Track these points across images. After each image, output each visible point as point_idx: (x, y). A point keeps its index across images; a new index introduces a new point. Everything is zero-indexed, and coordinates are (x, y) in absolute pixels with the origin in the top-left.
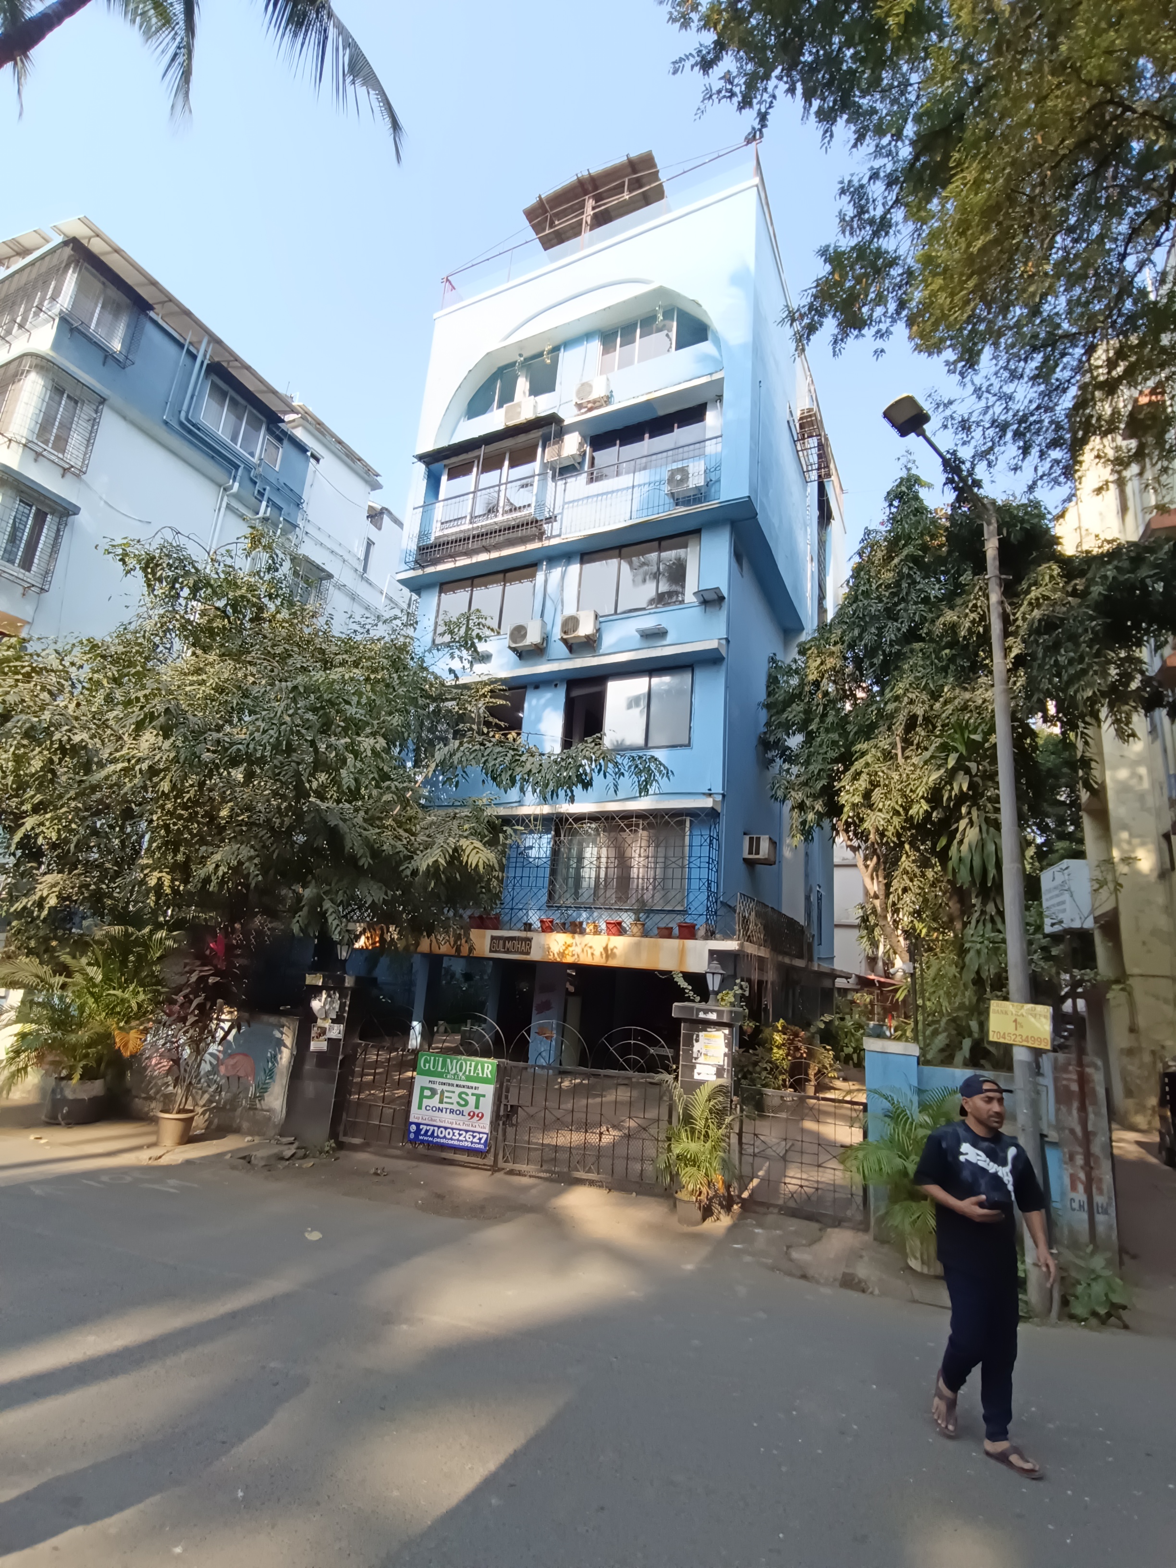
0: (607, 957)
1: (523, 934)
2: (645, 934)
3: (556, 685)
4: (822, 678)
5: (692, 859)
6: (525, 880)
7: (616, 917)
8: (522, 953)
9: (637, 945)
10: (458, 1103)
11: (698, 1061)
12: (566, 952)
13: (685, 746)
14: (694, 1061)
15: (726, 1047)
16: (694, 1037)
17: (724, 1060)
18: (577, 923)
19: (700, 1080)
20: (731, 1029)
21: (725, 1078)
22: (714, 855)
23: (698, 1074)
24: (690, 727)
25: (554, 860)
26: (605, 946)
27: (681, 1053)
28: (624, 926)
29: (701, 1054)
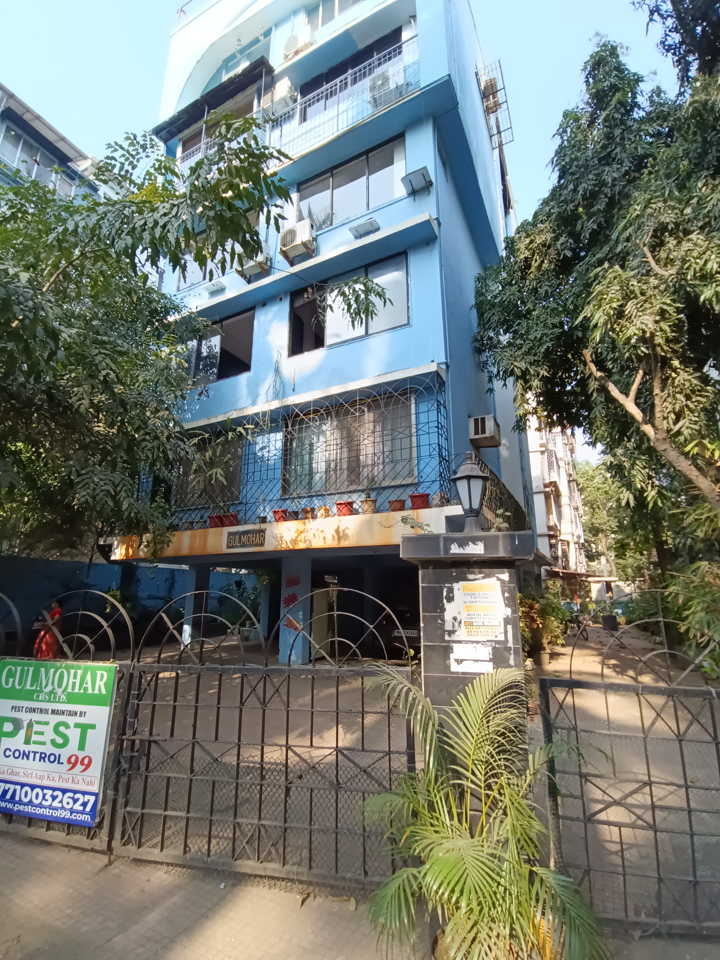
0: (339, 538)
1: (257, 527)
2: (377, 511)
3: (281, 299)
4: (533, 255)
5: (420, 426)
6: (257, 474)
7: (345, 498)
8: (257, 545)
9: (369, 522)
10: (53, 742)
11: (455, 637)
12: (299, 539)
13: (404, 325)
14: (447, 638)
15: (507, 605)
16: (445, 594)
17: (506, 632)
18: (309, 509)
19: (463, 673)
20: (513, 571)
21: (511, 667)
22: (443, 422)
23: (459, 662)
24: (408, 307)
25: (285, 455)
26: (336, 528)
27: (422, 625)
28: (355, 506)
29: (460, 623)
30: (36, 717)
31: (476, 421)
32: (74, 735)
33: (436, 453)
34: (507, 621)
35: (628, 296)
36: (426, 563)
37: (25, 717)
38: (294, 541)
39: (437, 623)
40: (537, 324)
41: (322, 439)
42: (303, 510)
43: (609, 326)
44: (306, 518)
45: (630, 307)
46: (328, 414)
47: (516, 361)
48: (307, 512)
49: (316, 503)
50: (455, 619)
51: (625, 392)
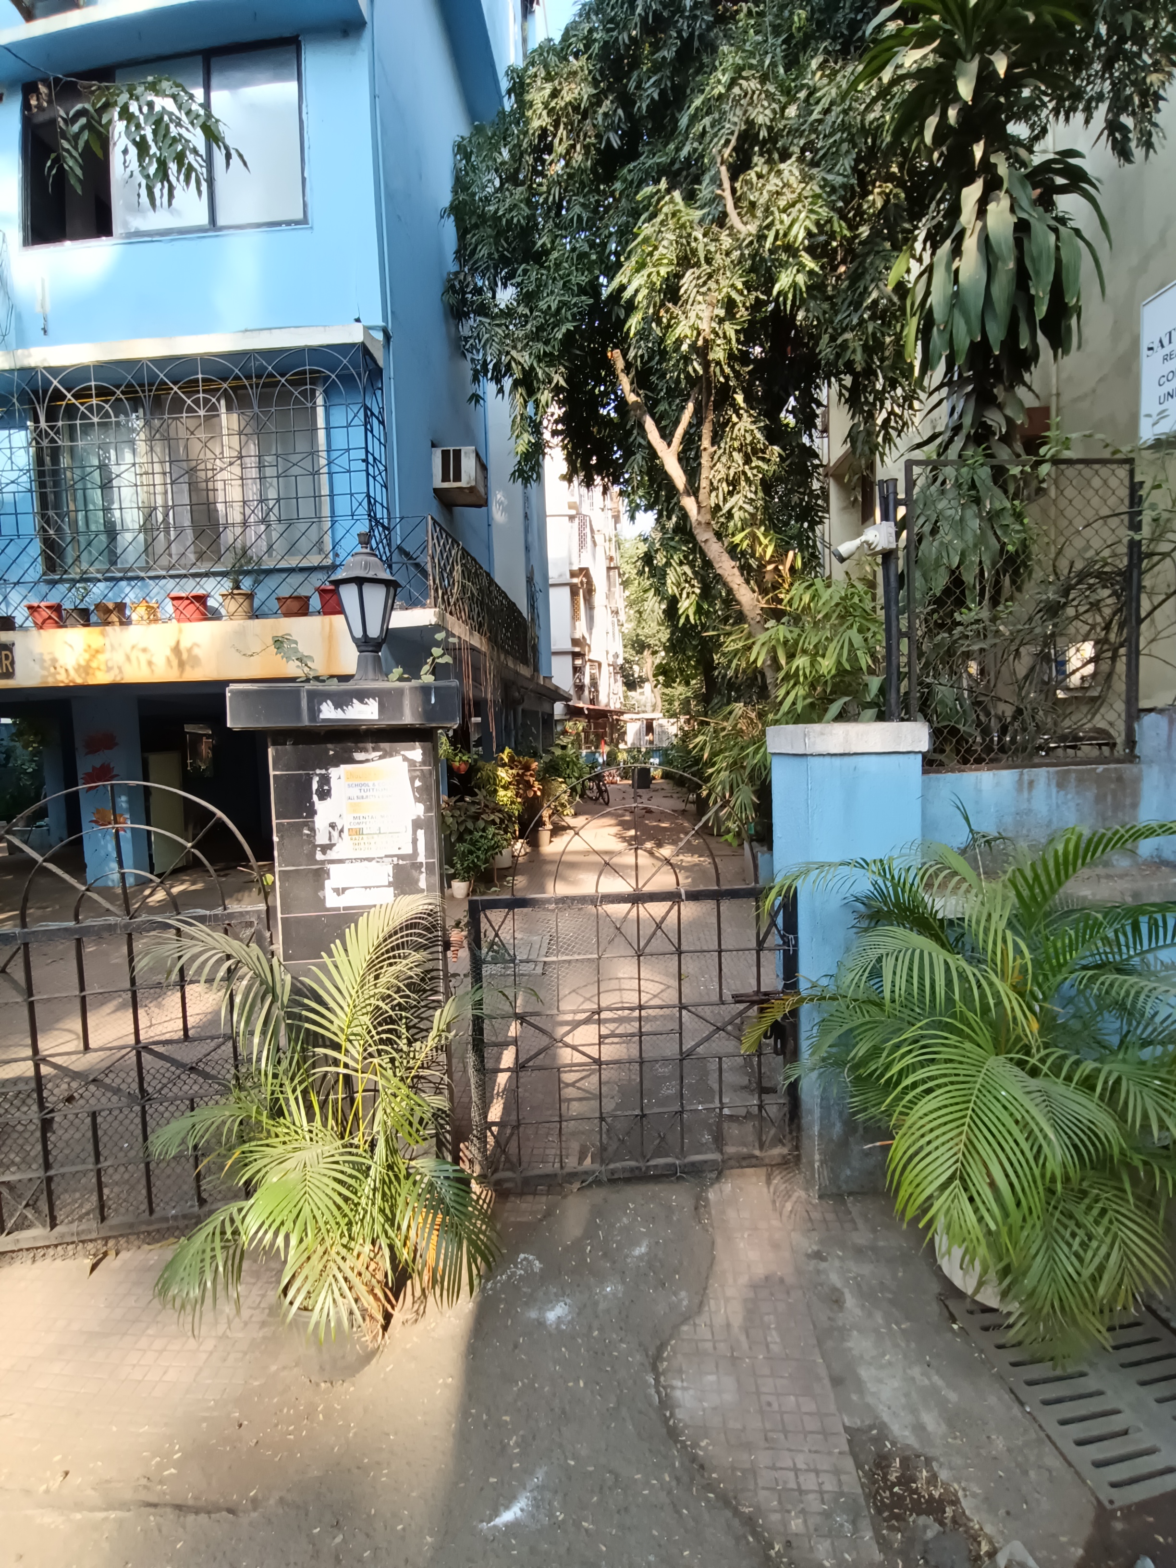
0: (182, 664)
2: (255, 614)
4: (556, 126)
5: (334, 454)
7: (189, 587)
9: (241, 634)
11: (332, 855)
12: (94, 664)
13: (297, 223)
14: (319, 856)
15: (417, 800)
16: (315, 786)
17: (415, 841)
18: (111, 606)
19: (345, 908)
20: (429, 745)
21: (422, 891)
22: (376, 449)
23: (339, 891)
24: (304, 180)
25: (42, 485)
26: (173, 644)
27: (276, 839)
28: (211, 602)
29: (342, 831)
31: (445, 454)
33: (363, 511)
34: (417, 824)
35: (686, 261)
36: (280, 736)
38: (86, 669)
39: (302, 834)
40: (554, 279)
41: (128, 457)
42: (97, 606)
43: (651, 311)
44: (107, 623)
45: (688, 281)
46: (136, 403)
47: (514, 347)
48: (108, 611)
49: (129, 593)
50: (333, 826)
51: (666, 435)
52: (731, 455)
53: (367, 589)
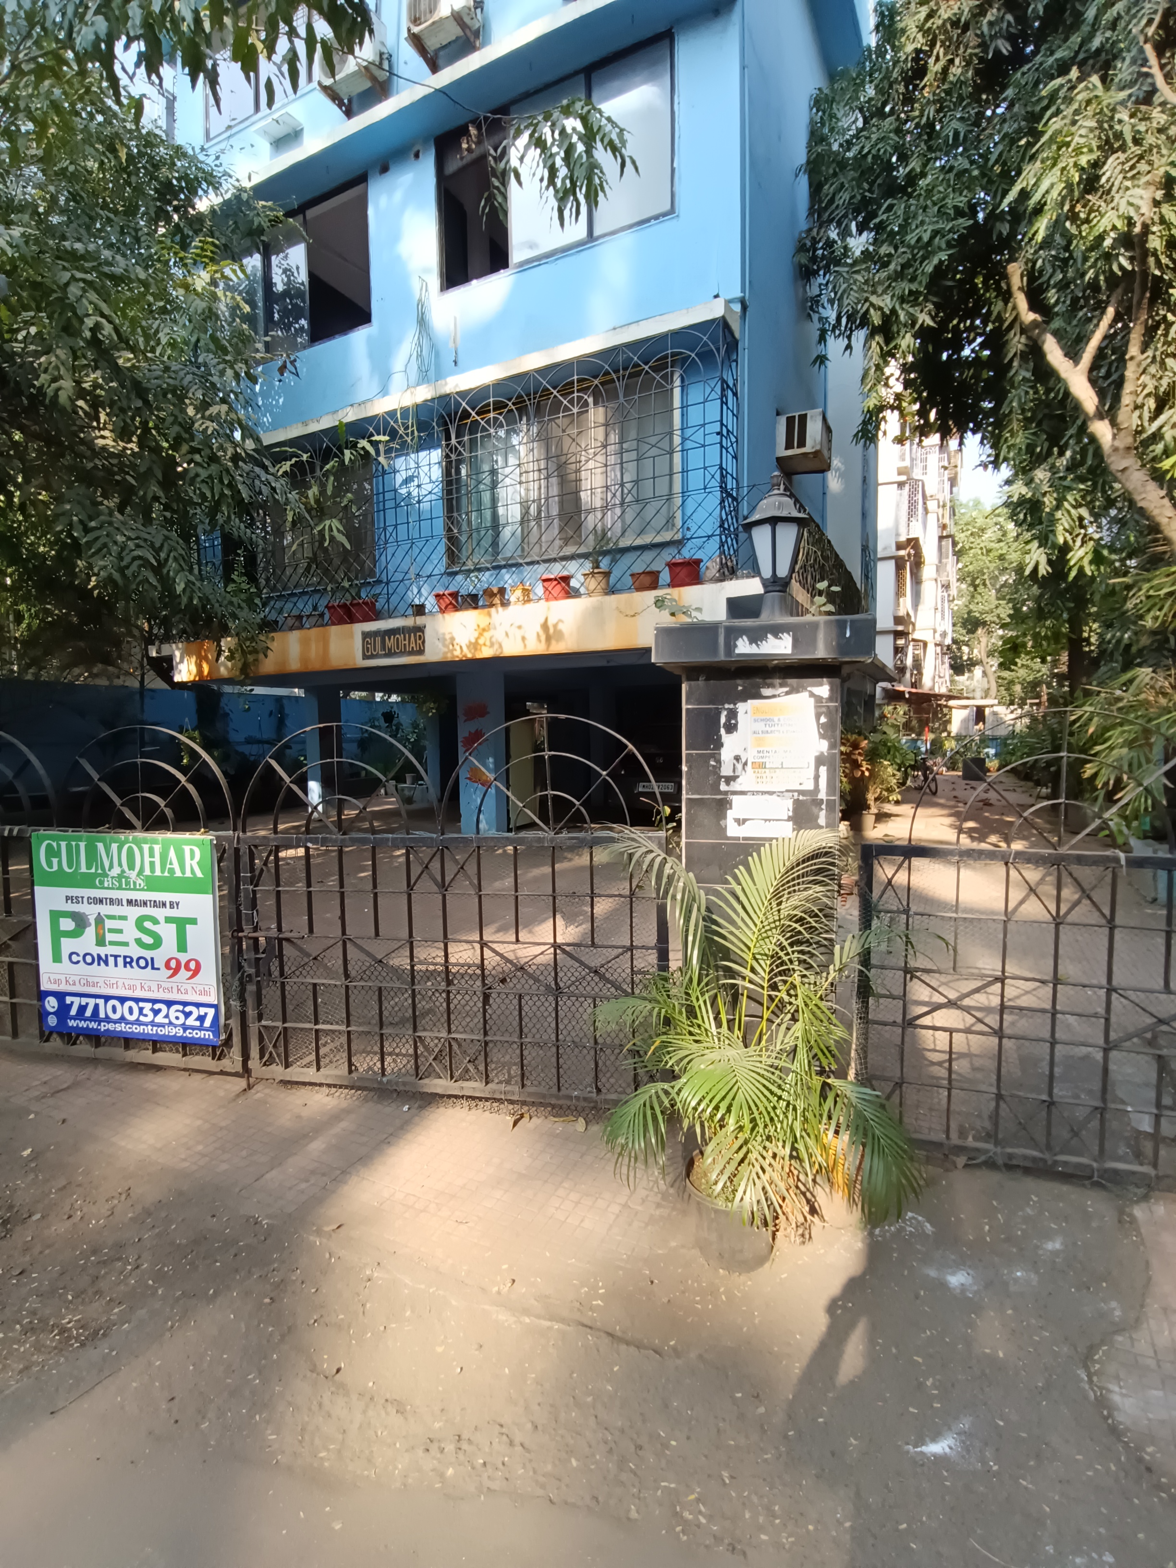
0: (548, 639)
1: (409, 622)
2: (611, 590)
3: (417, 156)
5: (689, 432)
6: (402, 529)
7: (557, 570)
8: (412, 653)
9: (598, 610)
10: (139, 942)
11: (735, 786)
12: (481, 641)
13: (664, 215)
14: (723, 787)
15: (822, 736)
16: (723, 720)
17: (817, 777)
18: (495, 590)
19: (745, 839)
20: (837, 681)
21: (821, 827)
22: (730, 421)
23: (740, 822)
24: (673, 170)
25: (449, 492)
26: (542, 621)
27: (684, 768)
28: (574, 583)
29: (746, 764)
30: (105, 910)
31: (790, 421)
32: (168, 932)
33: (715, 483)
34: (820, 761)
36: (694, 672)
37: (91, 911)
38: (475, 645)
39: (709, 765)
40: (925, 208)
41: (512, 460)
42: (485, 591)
43: (1066, 208)
44: (492, 605)
45: (1111, 168)
46: (522, 410)
47: (874, 293)
48: (492, 595)
49: (508, 578)
50: (737, 758)
51: (1073, 353)
52: (1163, 363)
53: (781, 529)
